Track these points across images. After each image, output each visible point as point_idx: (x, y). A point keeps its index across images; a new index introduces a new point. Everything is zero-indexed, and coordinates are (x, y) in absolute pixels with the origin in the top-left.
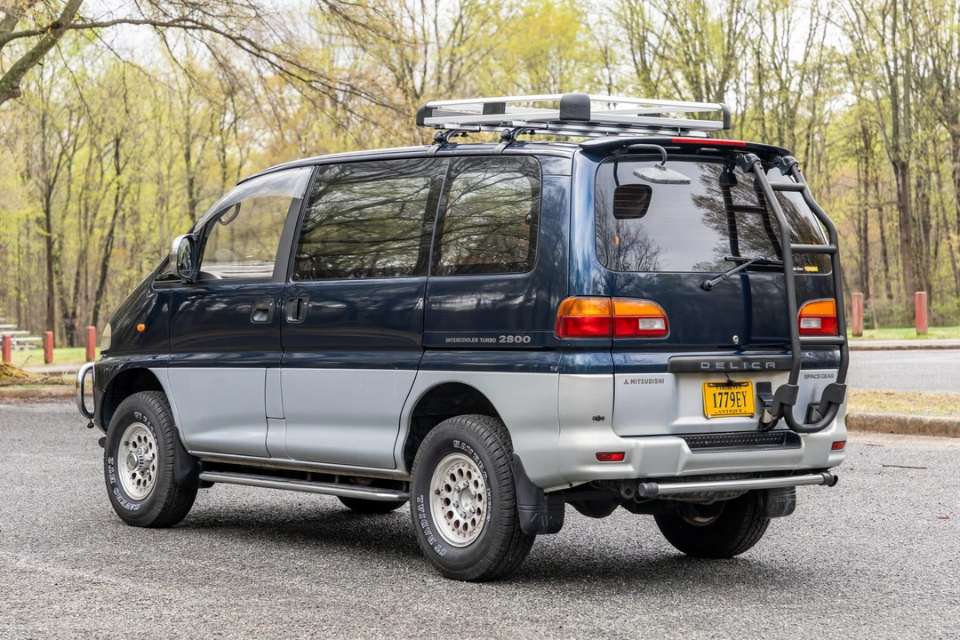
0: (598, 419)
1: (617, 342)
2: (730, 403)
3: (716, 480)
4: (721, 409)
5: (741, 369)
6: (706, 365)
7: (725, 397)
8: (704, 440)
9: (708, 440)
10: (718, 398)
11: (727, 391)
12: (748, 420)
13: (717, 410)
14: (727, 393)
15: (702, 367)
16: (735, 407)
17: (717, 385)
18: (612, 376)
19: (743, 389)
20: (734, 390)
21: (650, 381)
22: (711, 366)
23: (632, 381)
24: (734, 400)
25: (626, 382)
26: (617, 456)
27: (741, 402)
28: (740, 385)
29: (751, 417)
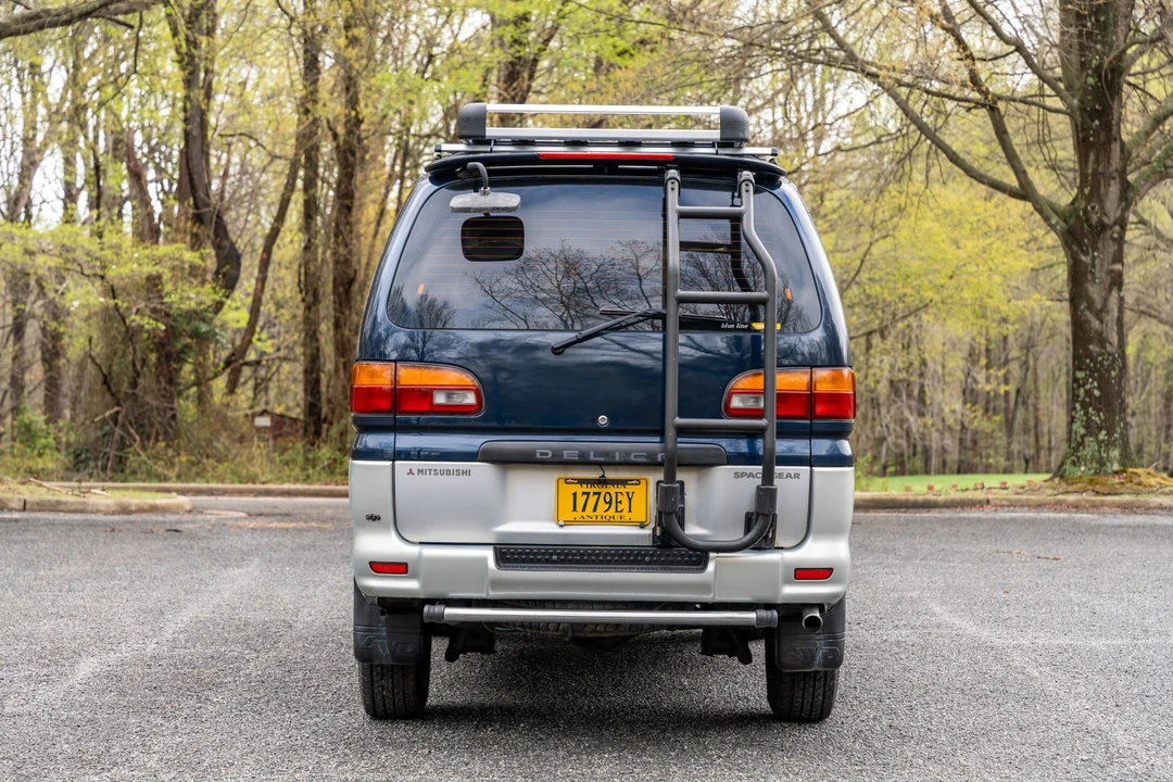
0: (373, 518)
1: (400, 420)
2: (602, 506)
3: (566, 609)
4: (585, 514)
5: (611, 460)
6: (547, 454)
7: (593, 499)
8: (551, 554)
9: (559, 554)
10: (581, 500)
11: (597, 490)
12: (636, 531)
13: (578, 515)
14: (599, 494)
15: (538, 456)
16: (612, 512)
17: (581, 482)
18: (389, 463)
19: (629, 489)
20: (612, 490)
21: (448, 472)
22: (554, 455)
23: (420, 471)
24: (610, 502)
25: (411, 472)
26: (398, 568)
27: (624, 506)
28: (624, 482)
29: (642, 526)
